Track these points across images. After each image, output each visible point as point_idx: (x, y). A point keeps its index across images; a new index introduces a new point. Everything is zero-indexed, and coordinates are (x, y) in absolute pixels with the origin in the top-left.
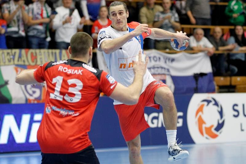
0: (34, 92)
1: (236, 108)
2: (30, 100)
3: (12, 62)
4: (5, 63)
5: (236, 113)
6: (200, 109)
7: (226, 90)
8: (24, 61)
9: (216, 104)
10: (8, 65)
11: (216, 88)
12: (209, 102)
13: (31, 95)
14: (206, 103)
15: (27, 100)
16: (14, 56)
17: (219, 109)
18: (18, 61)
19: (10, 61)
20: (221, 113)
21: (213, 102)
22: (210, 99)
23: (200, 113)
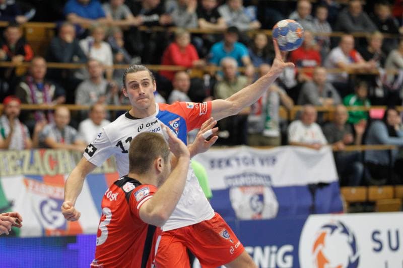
0: (55, 218)
1: (377, 237)
2: (48, 231)
3: (19, 171)
4: (7, 172)
5: (377, 246)
6: (320, 240)
7: (361, 208)
8: (38, 169)
9: (345, 231)
10: (14, 176)
11: (345, 205)
12: (333, 228)
13: (50, 223)
14: (328, 230)
15: (44, 230)
16: (22, 160)
17: (351, 240)
18: (29, 168)
19: (15, 169)
20: (353, 245)
21: (340, 229)
22: (335, 223)
23: (320, 247)
